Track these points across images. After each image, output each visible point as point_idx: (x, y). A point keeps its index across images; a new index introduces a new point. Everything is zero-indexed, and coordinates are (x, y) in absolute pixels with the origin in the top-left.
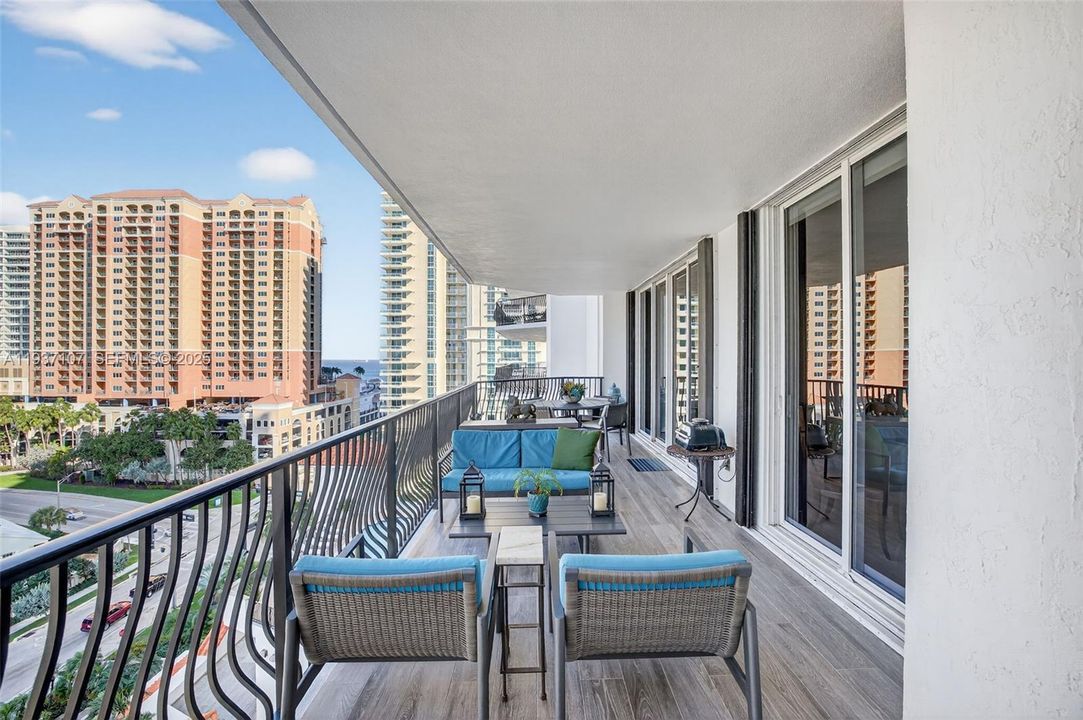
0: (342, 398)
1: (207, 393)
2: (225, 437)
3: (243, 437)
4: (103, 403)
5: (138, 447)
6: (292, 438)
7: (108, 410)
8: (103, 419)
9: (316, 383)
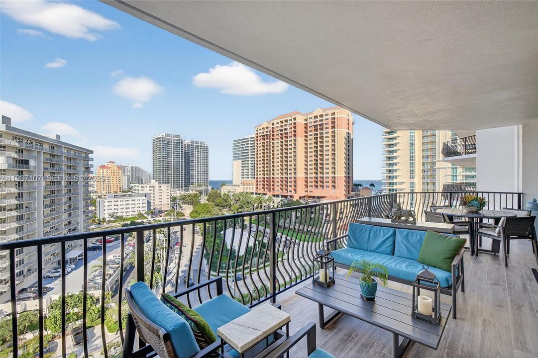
1: (306, 194)
4: (274, 196)
7: (275, 199)
8: (273, 202)
9: (350, 191)
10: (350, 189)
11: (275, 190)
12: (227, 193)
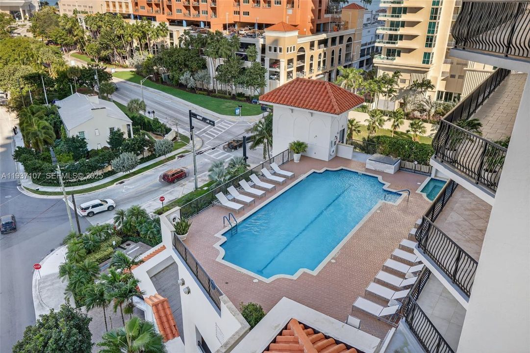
0: (346, 28)
1: (237, 18)
2: (246, 58)
3: (258, 60)
4: (172, 22)
5: (188, 60)
6: (296, 64)
7: (173, 29)
8: (171, 36)
9: (323, 11)
10: (324, 7)
11: (174, 8)
12: (70, 14)
